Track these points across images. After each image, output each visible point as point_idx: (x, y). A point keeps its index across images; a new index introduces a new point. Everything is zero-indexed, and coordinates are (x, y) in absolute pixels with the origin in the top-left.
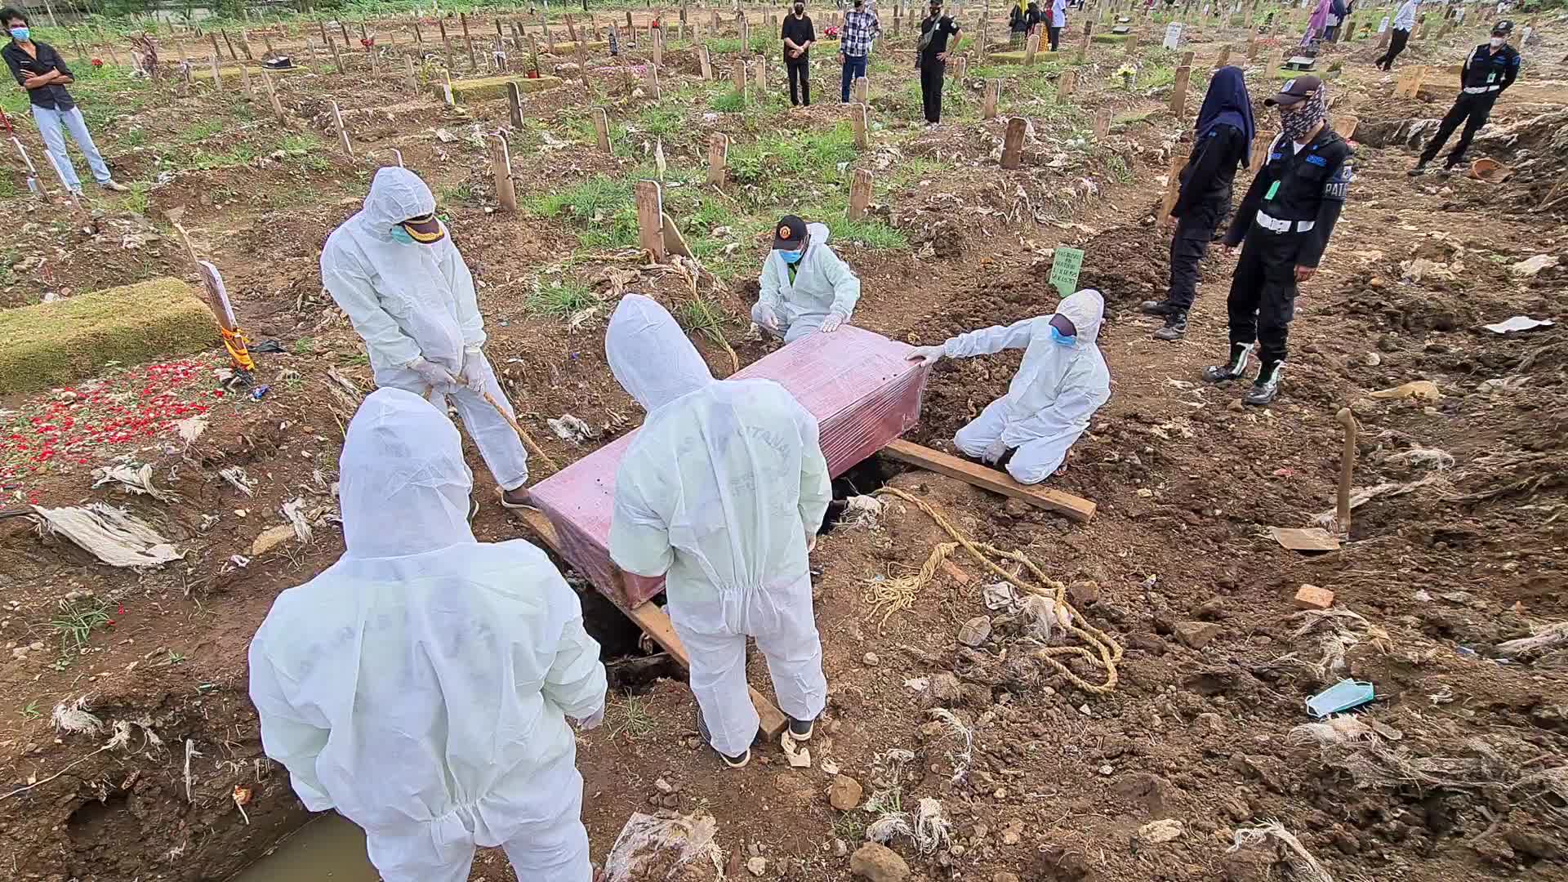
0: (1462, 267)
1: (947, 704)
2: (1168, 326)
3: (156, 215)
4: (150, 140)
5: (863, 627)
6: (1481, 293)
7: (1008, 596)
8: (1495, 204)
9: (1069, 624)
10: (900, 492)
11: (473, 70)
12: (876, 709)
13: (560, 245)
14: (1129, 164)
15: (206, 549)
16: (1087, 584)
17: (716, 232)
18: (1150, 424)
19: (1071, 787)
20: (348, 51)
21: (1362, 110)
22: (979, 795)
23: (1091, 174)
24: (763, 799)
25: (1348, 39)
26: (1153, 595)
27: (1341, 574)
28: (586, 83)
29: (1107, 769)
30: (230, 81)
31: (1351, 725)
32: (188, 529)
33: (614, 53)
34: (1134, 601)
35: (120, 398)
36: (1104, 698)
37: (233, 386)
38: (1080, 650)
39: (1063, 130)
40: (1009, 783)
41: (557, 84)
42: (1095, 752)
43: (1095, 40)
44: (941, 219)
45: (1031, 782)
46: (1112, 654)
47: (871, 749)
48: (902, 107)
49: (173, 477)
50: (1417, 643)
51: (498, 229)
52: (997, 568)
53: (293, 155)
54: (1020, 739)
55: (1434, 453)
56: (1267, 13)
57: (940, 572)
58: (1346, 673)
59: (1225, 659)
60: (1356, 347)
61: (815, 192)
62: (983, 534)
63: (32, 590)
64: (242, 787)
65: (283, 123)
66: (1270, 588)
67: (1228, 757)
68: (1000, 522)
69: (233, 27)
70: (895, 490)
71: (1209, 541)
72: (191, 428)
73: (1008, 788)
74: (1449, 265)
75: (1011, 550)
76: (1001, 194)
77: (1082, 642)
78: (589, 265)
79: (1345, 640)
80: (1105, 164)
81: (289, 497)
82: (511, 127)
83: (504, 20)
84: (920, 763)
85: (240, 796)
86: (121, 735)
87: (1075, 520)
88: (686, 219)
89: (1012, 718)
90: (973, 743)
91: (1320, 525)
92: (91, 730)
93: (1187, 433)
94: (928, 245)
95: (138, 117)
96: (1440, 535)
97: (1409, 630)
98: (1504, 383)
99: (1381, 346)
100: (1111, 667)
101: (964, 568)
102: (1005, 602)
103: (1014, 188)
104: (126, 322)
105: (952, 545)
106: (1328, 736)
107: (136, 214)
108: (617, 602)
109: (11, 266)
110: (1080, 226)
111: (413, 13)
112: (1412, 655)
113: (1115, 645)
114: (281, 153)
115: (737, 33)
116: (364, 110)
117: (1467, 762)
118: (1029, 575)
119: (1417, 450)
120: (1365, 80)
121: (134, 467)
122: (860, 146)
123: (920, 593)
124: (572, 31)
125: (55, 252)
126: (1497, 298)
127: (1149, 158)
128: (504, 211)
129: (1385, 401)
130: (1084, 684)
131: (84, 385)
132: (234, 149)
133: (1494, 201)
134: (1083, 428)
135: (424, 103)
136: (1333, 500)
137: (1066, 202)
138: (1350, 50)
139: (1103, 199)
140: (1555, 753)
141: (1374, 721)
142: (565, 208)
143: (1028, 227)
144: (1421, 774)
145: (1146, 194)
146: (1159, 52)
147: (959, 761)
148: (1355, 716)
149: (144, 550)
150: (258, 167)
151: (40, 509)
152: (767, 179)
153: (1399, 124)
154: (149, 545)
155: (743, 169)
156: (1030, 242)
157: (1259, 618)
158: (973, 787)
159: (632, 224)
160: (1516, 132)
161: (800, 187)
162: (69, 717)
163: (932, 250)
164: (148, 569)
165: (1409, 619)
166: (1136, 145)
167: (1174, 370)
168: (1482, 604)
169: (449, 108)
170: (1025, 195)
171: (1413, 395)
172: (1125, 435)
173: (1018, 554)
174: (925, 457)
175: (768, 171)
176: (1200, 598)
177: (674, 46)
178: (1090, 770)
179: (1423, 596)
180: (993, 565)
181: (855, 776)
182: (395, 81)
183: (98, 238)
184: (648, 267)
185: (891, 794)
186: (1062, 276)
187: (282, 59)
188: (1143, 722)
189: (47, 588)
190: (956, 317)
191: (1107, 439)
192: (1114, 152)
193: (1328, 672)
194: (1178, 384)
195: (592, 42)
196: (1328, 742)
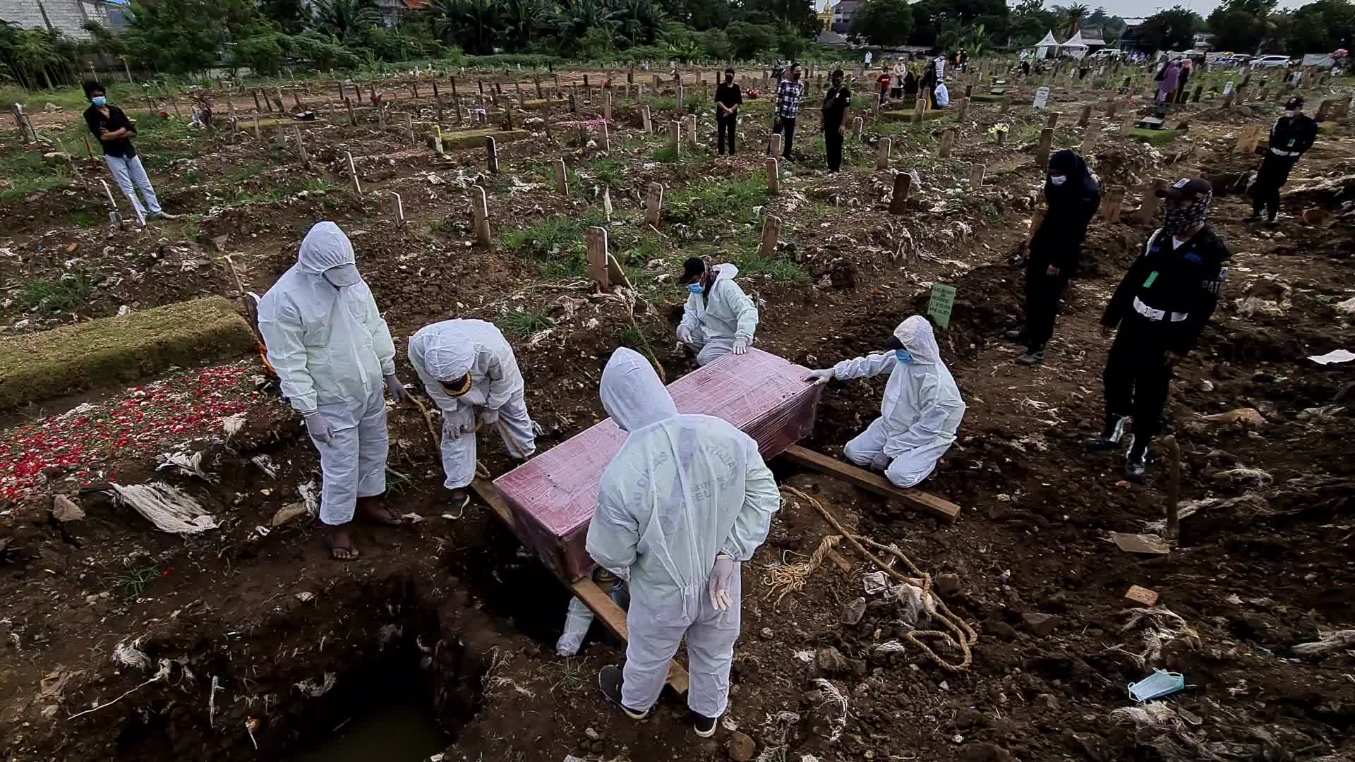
0: (1290, 305)
1: (829, 675)
2: (1029, 353)
3: (206, 242)
4: (204, 180)
5: (761, 606)
6: (1306, 329)
7: (883, 583)
8: (1322, 248)
9: (933, 610)
10: (795, 490)
11: (458, 123)
12: (769, 677)
13: (523, 273)
14: (1000, 210)
15: (237, 521)
16: (950, 576)
17: (650, 264)
18: (1010, 438)
19: (928, 752)
20: (360, 105)
21: (1206, 162)
22: (852, 754)
23: (966, 219)
24: (673, 749)
25: (1196, 99)
26: (1008, 588)
27: (1169, 577)
28: (549, 136)
29: (959, 738)
30: (268, 130)
31: (1160, 710)
32: (224, 504)
33: (573, 110)
34: (990, 592)
35: (178, 397)
36: (960, 676)
37: (265, 390)
38: (942, 634)
39: (943, 180)
40: (878, 746)
41: (526, 136)
42: (949, 722)
43: (974, 99)
44: (838, 257)
45: (896, 746)
46: (968, 637)
47: (764, 711)
48: (809, 158)
49: (217, 462)
50: (1224, 642)
51: (475, 260)
52: (875, 559)
53: (314, 195)
54: (888, 708)
55: (1257, 472)
56: (1125, 77)
57: (827, 559)
58: (1161, 664)
59: (1063, 646)
60: (1192, 375)
61: (734, 231)
62: (864, 529)
63: (104, 550)
64: (253, 718)
65: (307, 167)
66: (1108, 586)
67: (1060, 732)
68: (879, 519)
69: (269, 83)
70: (792, 488)
71: (1057, 541)
72: (233, 424)
73: (876, 751)
74: (1278, 303)
75: (887, 544)
76: (889, 235)
77: (943, 627)
78: (547, 293)
79: (1164, 636)
80: (979, 210)
81: (303, 480)
82: (487, 172)
83: (485, 80)
84: (804, 725)
85: (251, 725)
86: (164, 670)
87: (943, 520)
88: (627, 253)
89: (883, 690)
90: (849, 709)
91: (1153, 531)
92: (142, 665)
93: (1042, 447)
94: (826, 277)
95: (195, 161)
96: (1254, 546)
97: (1219, 629)
98: (1319, 411)
99: (1215, 375)
100: (967, 650)
101: (846, 557)
102: (880, 589)
103: (900, 230)
104: (182, 332)
105: (837, 538)
106: (1142, 718)
107: (192, 243)
108: (560, 576)
109: (95, 284)
110: (957, 263)
111: (412, 73)
112: (1216, 652)
113: (971, 631)
114: (305, 193)
115: (674, 93)
116: (371, 157)
117: (1253, 747)
118: (901, 566)
119: (1242, 470)
120: (1210, 137)
121: (188, 454)
122: (773, 192)
123: (809, 578)
124: (539, 89)
125: (129, 273)
126: (1321, 332)
127: (1018, 204)
128: (481, 245)
129: (1215, 424)
130: (945, 664)
131: (151, 386)
132: (269, 189)
133: (1321, 246)
134: (952, 441)
135: (419, 152)
136: (1165, 510)
137: (945, 242)
138: (1198, 109)
139: (977, 239)
140: (1326, 743)
141: (1180, 709)
142: (528, 242)
143: (912, 262)
144: (1215, 756)
145: (1015, 235)
146: (1030, 111)
147: (836, 724)
148: (1165, 703)
149: (189, 519)
150: (287, 204)
151: (117, 486)
152: (694, 218)
153: (1239, 175)
154: (195, 516)
155: (674, 211)
156: (913, 276)
157: (1096, 611)
158: (847, 748)
159: (583, 257)
160: (1341, 185)
161: (721, 226)
162: (125, 654)
163: (830, 282)
164: (192, 535)
165: (1219, 619)
166: (1006, 193)
167: (1032, 393)
168: (1283, 609)
169: (439, 155)
170: (909, 236)
171: (1239, 419)
172: (989, 447)
173: (893, 547)
174: (817, 462)
175: (696, 213)
176: (1048, 592)
177: (623, 103)
178: (945, 739)
179: (1235, 599)
180: (871, 556)
181: (750, 733)
182: (396, 131)
183: (164, 262)
184: (595, 296)
185: (780, 750)
186: (939, 308)
187: (308, 112)
188: (992, 699)
189: (116, 549)
190: (847, 341)
191: (972, 450)
192: (987, 200)
193: (1147, 662)
194: (1035, 403)
195: (555, 99)
196: (1142, 723)
